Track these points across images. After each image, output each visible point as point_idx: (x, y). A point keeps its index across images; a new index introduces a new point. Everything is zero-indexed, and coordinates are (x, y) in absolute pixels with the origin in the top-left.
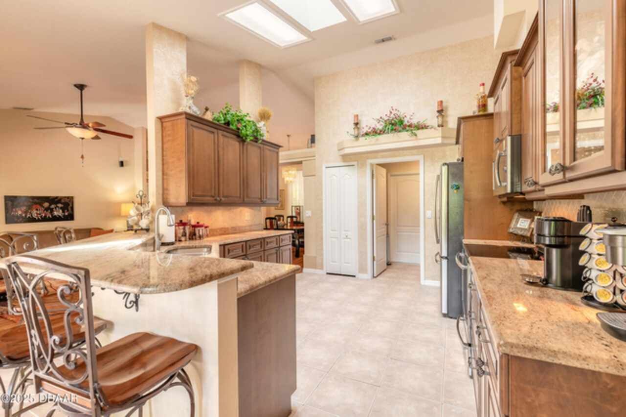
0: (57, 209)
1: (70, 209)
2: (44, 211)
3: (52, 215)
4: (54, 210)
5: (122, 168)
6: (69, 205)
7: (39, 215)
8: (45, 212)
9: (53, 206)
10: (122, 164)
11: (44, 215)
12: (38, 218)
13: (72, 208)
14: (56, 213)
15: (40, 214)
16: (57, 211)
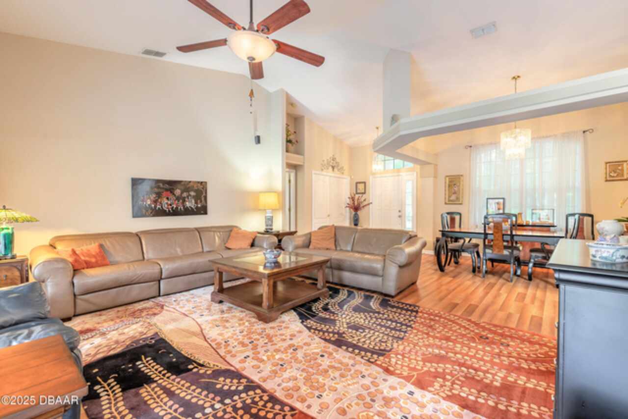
0: (190, 197)
1: (203, 199)
2: (175, 201)
3: (184, 206)
4: (186, 199)
5: (259, 145)
6: (202, 193)
7: (170, 207)
8: (177, 202)
9: (185, 195)
10: (258, 140)
11: (175, 206)
12: (169, 211)
13: (206, 198)
14: (188, 204)
15: (171, 205)
16: (189, 202)
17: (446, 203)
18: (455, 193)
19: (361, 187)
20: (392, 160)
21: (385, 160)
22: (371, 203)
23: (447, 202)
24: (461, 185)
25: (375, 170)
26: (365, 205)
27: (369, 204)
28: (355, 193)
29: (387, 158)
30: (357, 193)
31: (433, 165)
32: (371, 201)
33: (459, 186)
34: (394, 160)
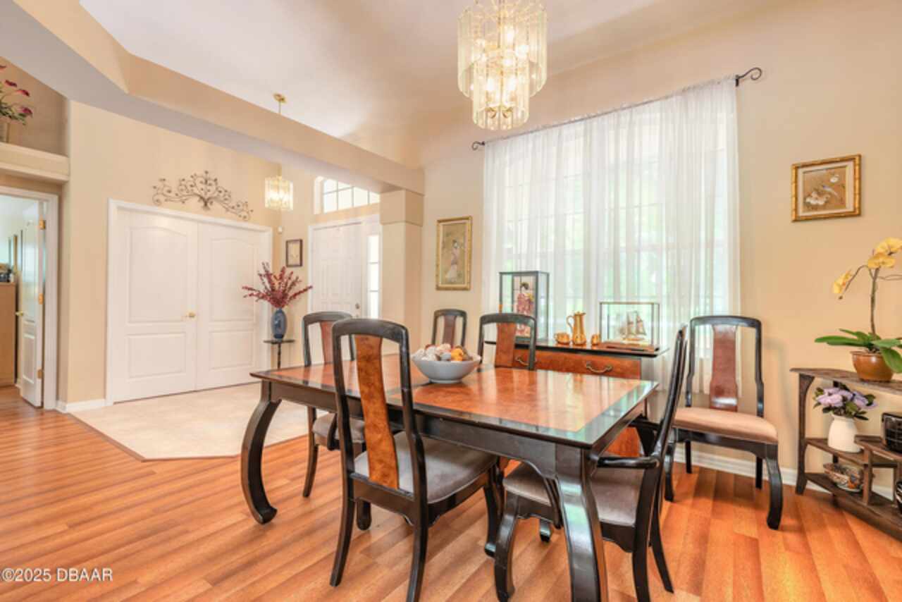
17: (438, 288)
18: (455, 263)
19: (294, 249)
20: (348, 188)
21: (337, 191)
22: (311, 287)
23: (440, 285)
24: (467, 244)
25: (272, 201)
26: (300, 293)
27: (305, 290)
28: (284, 265)
29: (342, 185)
30: (288, 266)
31: (403, 193)
32: (309, 285)
33: (463, 245)
34: (352, 187)
